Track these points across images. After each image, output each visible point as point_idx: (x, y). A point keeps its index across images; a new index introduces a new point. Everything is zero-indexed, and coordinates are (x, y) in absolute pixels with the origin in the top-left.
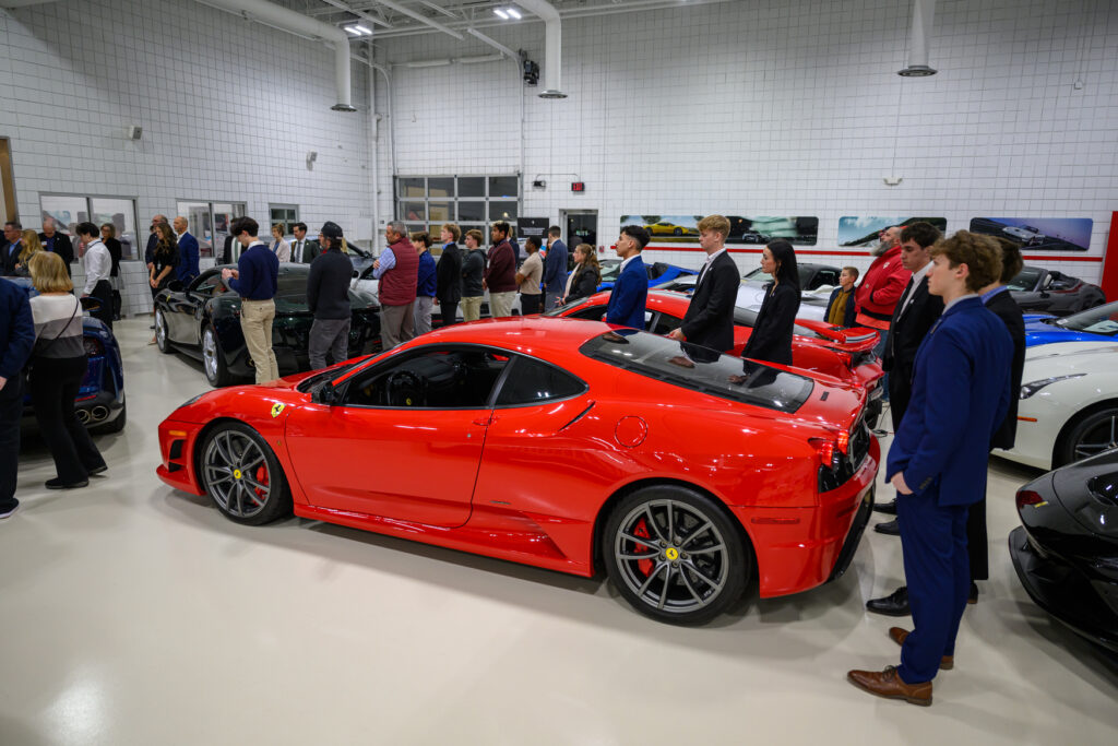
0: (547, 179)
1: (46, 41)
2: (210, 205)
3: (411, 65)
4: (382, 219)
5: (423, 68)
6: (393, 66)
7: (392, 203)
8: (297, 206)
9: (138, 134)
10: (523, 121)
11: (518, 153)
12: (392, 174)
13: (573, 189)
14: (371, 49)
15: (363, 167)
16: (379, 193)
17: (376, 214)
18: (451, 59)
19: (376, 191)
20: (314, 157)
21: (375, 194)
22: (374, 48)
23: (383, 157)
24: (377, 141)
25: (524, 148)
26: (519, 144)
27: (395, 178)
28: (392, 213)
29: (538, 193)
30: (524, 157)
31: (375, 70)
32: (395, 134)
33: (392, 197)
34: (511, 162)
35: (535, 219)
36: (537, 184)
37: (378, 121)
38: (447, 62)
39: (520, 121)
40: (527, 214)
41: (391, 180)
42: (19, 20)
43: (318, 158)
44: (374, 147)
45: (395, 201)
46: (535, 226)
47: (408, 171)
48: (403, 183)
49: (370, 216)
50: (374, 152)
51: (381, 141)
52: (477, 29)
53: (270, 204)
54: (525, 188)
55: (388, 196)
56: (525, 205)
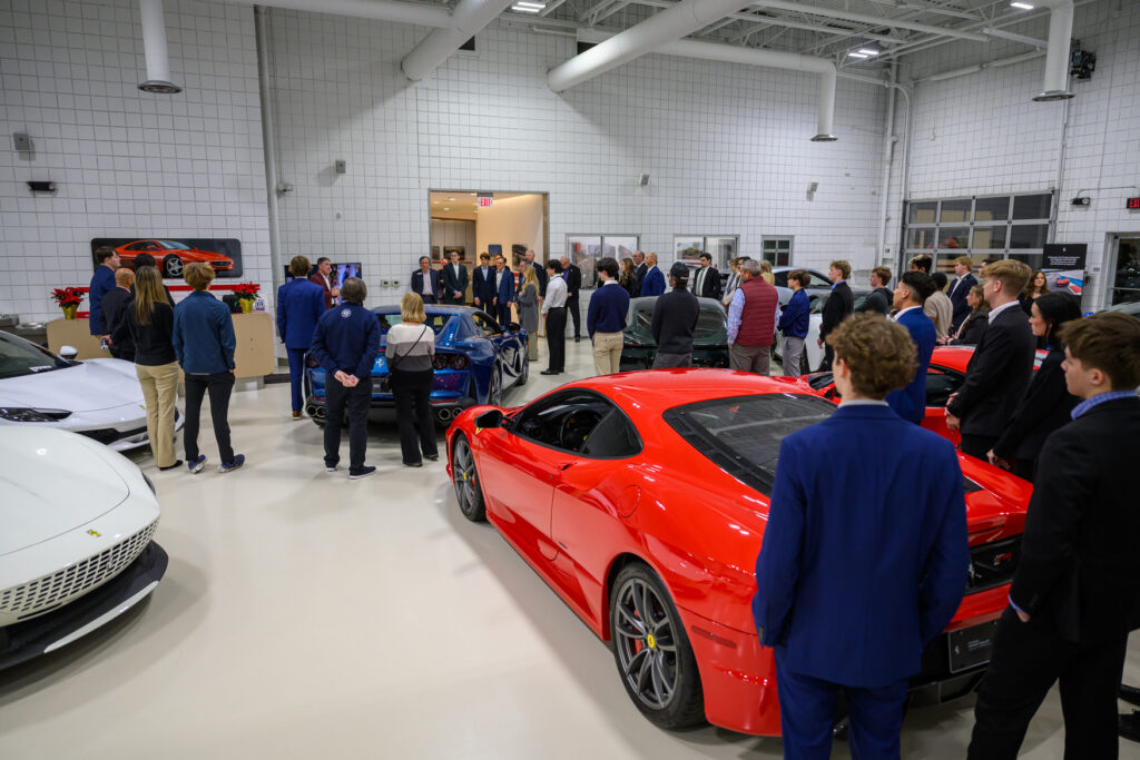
0: (1092, 195)
1: (583, 113)
2: (705, 239)
3: (934, 78)
4: (887, 247)
5: (947, 80)
6: (917, 82)
7: (900, 229)
8: (792, 237)
9: (645, 181)
10: (1066, 126)
11: (1056, 165)
12: (902, 198)
13: (1128, 207)
14: (894, 68)
15: (874, 193)
16: (888, 220)
17: (881, 242)
18: (982, 64)
19: (884, 218)
20: (814, 187)
21: (884, 220)
22: (898, 66)
23: (895, 181)
24: (891, 164)
25: (1063, 159)
26: (1057, 155)
27: (905, 203)
28: (899, 241)
29: (1079, 213)
30: (1062, 169)
31: (896, 90)
32: (912, 155)
33: (900, 224)
34: (1045, 177)
35: (1067, 246)
36: (1078, 202)
37: (894, 143)
38: (976, 69)
39: (1061, 127)
40: (1060, 240)
41: (901, 205)
42: (566, 100)
43: (819, 188)
44: (887, 171)
45: (903, 228)
46: (1065, 254)
47: (920, 194)
48: (914, 207)
49: (876, 244)
50: (887, 176)
51: (896, 164)
52: (1001, 29)
53: (763, 236)
54: (1061, 207)
55: (896, 223)
56: (1059, 228)
